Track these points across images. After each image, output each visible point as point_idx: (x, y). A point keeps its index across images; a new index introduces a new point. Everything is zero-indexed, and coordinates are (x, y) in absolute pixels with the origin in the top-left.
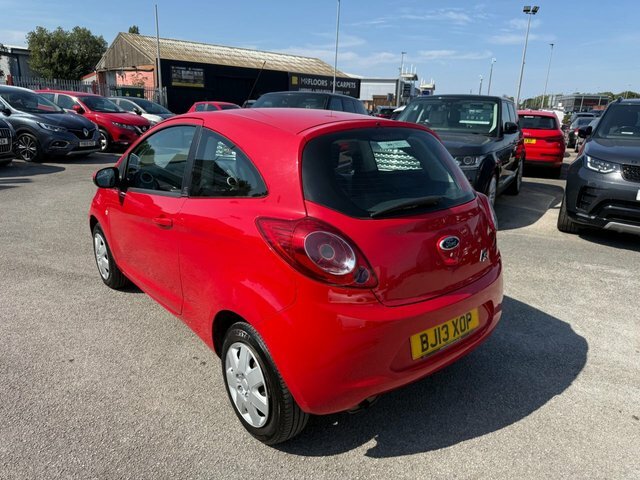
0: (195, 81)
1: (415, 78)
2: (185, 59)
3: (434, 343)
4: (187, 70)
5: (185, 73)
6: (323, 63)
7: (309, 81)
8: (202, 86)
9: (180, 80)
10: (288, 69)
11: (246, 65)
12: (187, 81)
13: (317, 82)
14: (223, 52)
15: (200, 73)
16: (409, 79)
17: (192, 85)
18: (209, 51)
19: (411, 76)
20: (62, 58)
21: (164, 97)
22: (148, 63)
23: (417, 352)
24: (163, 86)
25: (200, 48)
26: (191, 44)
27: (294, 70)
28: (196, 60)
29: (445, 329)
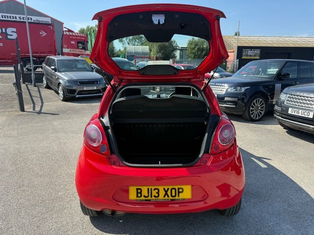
0: (255, 56)
2: (252, 45)
3: (147, 195)
4: (251, 50)
5: (250, 52)
8: (258, 58)
9: (247, 55)
12: (250, 56)
15: (258, 52)
18: (266, 40)
20: (199, 49)
21: (237, 64)
22: (233, 48)
23: (133, 196)
24: (237, 59)
29: (157, 191)
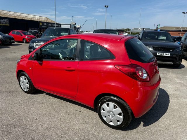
0: (6, 24)
1: (75, 24)
5: (2, 21)
6: (49, 19)
7: (45, 24)
8: (9, 25)
10: (38, 20)
11: (23, 19)
13: (48, 25)
14: (15, 14)
15: (7, 21)
16: (74, 24)
17: (5, 25)
19: (74, 23)
25: (6, 12)
26: (2, 11)
27: (40, 21)
28: (5, 16)
